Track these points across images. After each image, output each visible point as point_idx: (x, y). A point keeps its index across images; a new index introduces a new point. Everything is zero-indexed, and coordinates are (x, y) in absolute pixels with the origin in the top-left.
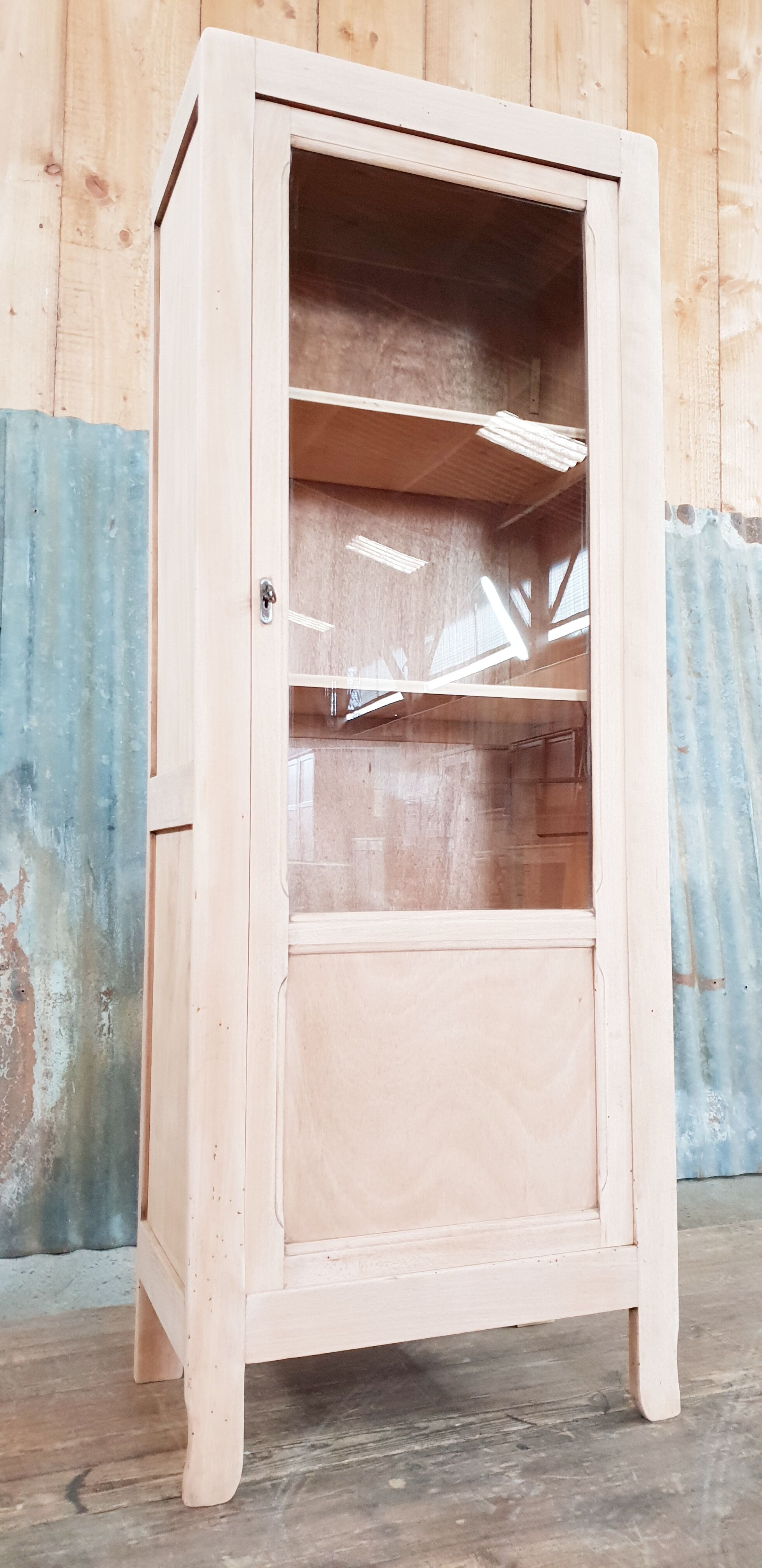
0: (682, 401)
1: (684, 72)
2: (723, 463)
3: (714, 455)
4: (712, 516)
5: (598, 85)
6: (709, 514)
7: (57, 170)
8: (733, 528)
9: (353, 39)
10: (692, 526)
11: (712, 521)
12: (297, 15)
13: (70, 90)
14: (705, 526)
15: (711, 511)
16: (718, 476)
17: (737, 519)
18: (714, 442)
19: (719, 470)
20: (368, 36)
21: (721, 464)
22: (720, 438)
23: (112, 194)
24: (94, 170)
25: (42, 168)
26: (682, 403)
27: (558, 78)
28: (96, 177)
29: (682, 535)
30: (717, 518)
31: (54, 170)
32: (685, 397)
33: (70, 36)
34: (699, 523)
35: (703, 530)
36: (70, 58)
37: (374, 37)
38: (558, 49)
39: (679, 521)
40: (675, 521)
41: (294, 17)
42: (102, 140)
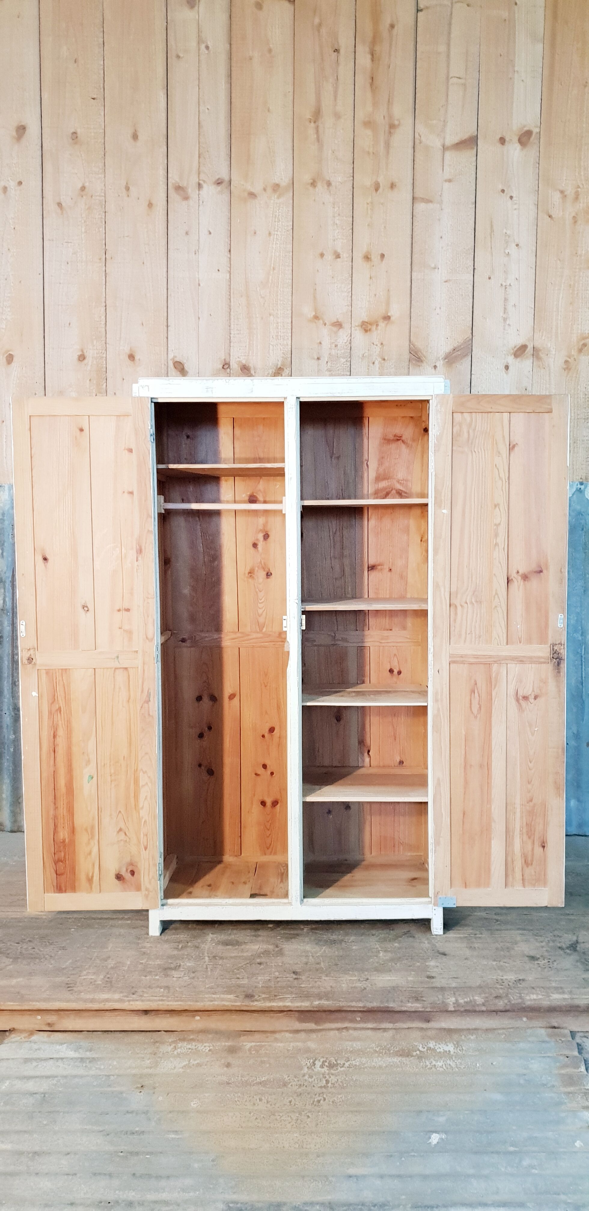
1: (575, 222)
5: (517, 245)
7: (228, 366)
9: (371, 260)
12: (341, 256)
13: (232, 326)
20: (379, 257)
23: (252, 372)
24: (244, 362)
25: (221, 366)
27: (491, 248)
28: (245, 365)
31: (226, 367)
33: (232, 299)
36: (232, 310)
37: (383, 256)
38: (492, 231)
41: (340, 257)
42: (247, 346)
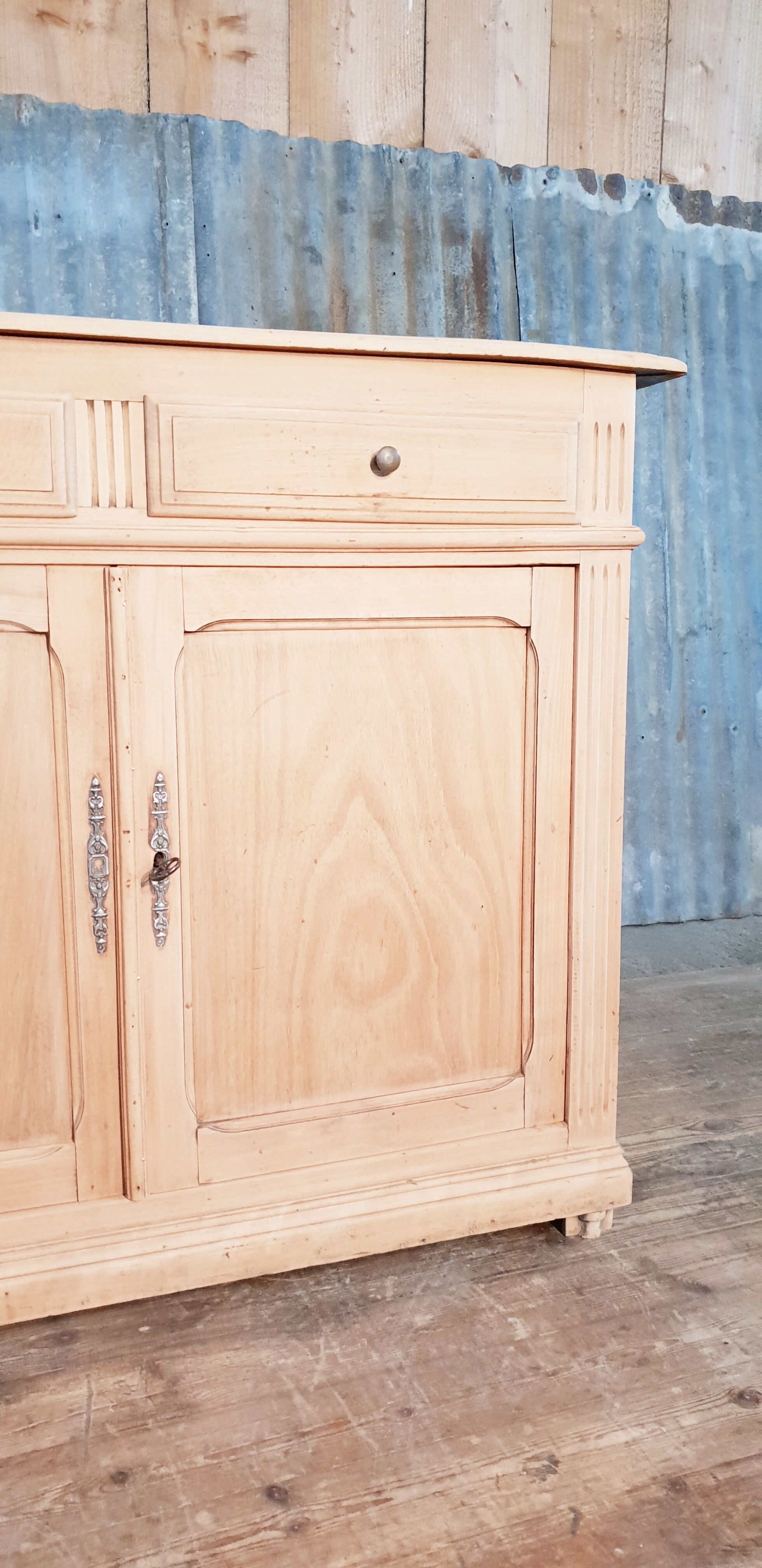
0: (619, 36)
2: (666, 119)
3: (655, 109)
4: (647, 189)
6: (643, 187)
8: (671, 204)
10: (621, 202)
11: (645, 195)
14: (637, 202)
15: (646, 183)
16: (658, 137)
17: (678, 194)
18: (656, 91)
19: (660, 129)
21: (664, 121)
22: (665, 86)
26: (619, 39)
29: (608, 213)
30: (652, 192)
32: (624, 31)
34: (631, 199)
35: (635, 207)
39: (607, 195)
40: (601, 195)
